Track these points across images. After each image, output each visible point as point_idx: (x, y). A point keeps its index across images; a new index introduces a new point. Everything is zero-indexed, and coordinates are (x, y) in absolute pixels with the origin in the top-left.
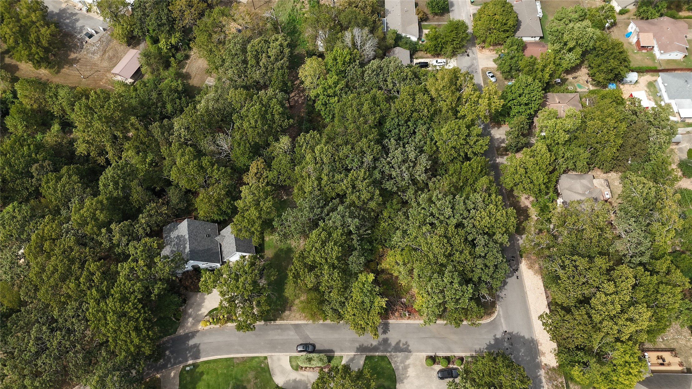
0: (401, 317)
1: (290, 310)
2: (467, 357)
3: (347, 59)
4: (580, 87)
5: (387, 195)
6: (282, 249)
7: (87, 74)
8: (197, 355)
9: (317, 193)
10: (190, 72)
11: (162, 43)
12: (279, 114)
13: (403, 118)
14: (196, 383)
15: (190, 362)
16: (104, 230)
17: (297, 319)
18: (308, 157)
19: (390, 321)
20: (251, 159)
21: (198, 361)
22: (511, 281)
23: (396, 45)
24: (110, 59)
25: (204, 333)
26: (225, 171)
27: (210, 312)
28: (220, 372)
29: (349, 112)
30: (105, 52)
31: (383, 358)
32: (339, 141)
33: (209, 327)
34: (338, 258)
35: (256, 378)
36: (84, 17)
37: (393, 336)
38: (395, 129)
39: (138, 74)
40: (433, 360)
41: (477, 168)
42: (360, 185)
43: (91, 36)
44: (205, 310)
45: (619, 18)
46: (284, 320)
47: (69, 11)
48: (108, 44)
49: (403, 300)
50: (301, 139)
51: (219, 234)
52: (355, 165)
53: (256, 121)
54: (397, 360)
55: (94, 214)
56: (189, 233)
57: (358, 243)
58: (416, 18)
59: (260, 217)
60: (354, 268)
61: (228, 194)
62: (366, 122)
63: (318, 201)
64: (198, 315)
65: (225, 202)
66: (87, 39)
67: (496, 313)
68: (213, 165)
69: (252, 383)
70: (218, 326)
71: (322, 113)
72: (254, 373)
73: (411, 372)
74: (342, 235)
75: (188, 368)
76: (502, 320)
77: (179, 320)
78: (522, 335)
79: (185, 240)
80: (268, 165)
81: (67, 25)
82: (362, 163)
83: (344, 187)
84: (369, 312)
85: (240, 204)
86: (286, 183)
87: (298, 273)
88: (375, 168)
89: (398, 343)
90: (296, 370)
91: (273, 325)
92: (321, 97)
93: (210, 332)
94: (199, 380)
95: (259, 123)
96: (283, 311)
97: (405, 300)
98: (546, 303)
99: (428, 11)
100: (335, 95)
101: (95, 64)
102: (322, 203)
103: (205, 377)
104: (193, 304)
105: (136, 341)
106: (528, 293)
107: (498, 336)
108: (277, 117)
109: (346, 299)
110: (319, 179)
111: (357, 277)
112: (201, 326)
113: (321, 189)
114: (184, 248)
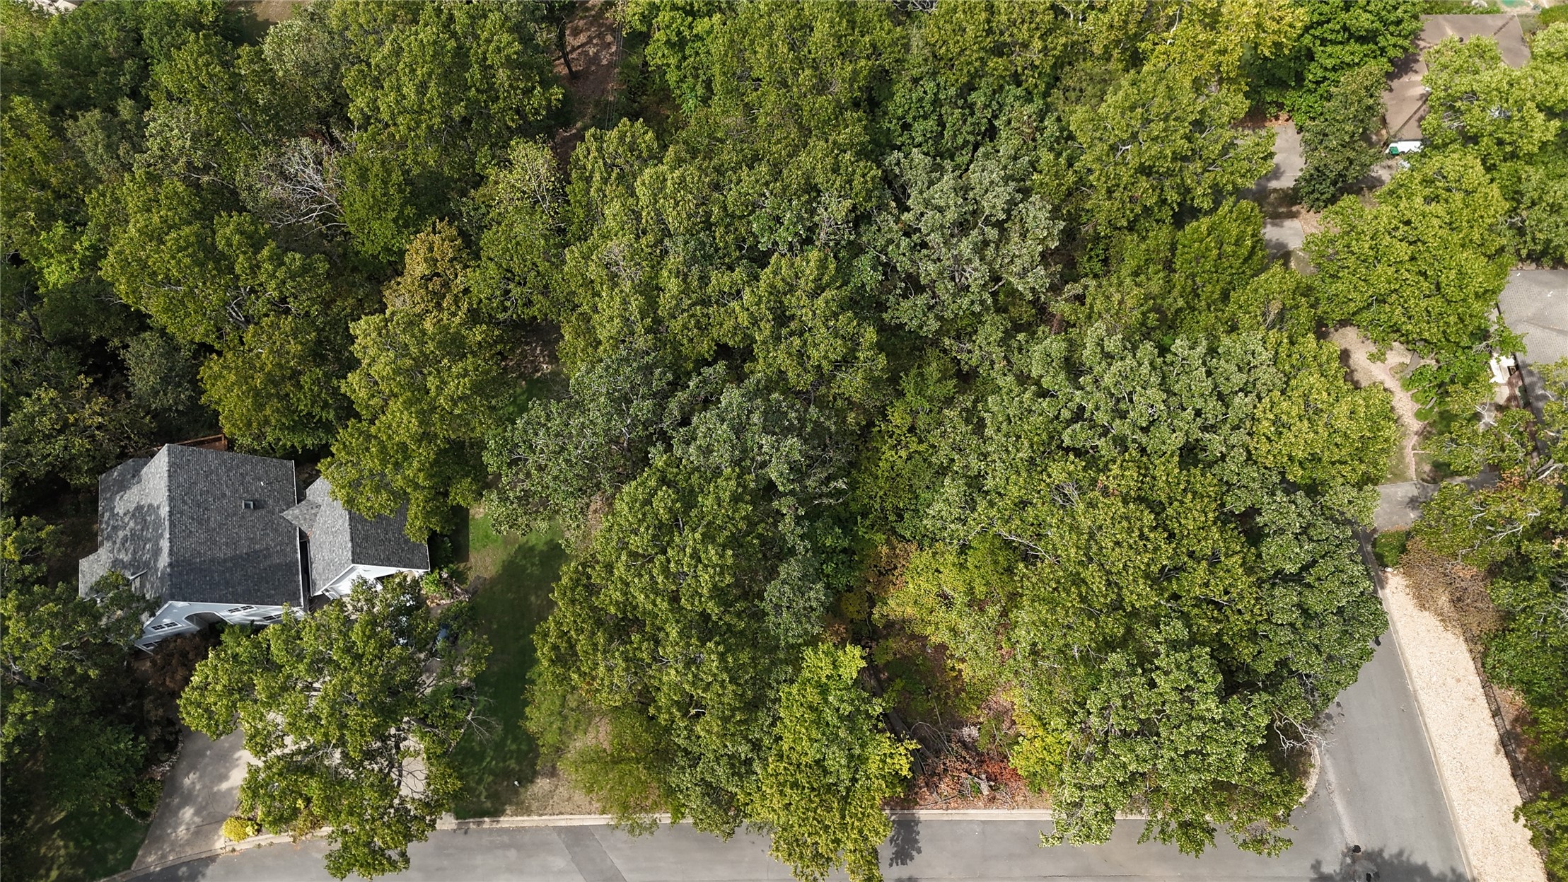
0: (962, 796)
1: (553, 773)
6: (532, 549)
9: (641, 342)
12: (509, 62)
13: (952, 81)
17: (578, 810)
18: (613, 210)
19: (923, 814)
20: (411, 225)
26: (306, 269)
29: (762, 51)
32: (727, 155)
33: (252, 841)
34: (718, 593)
37: (935, 873)
38: (925, 117)
41: (1238, 243)
42: (805, 309)
44: (238, 778)
46: (529, 812)
49: (966, 731)
50: (588, 151)
51: (301, 497)
52: (784, 235)
53: (422, 88)
56: (171, 499)
57: (799, 531)
59: (425, 437)
60: (784, 626)
61: (316, 354)
62: (822, 86)
63: (648, 370)
64: (215, 797)
65: (305, 379)
68: (257, 246)
70: (285, 838)
71: (672, 77)
74: (736, 499)
76: (1340, 806)
77: (145, 815)
78: (1418, 859)
79: (158, 523)
80: (470, 247)
82: (812, 229)
83: (744, 319)
84: (845, 800)
85: (354, 384)
86: (534, 311)
87: (571, 648)
88: (857, 250)
91: (491, 830)
92: (664, 17)
93: (256, 858)
95: (432, 91)
96: (528, 778)
97: (974, 732)
98: (1494, 735)
102: (660, 378)
104: (201, 754)
106: (1422, 696)
107: (1328, 869)
108: (502, 75)
109: (756, 746)
110: (650, 290)
111: (796, 662)
112: (224, 840)
113: (656, 327)
114: (157, 552)
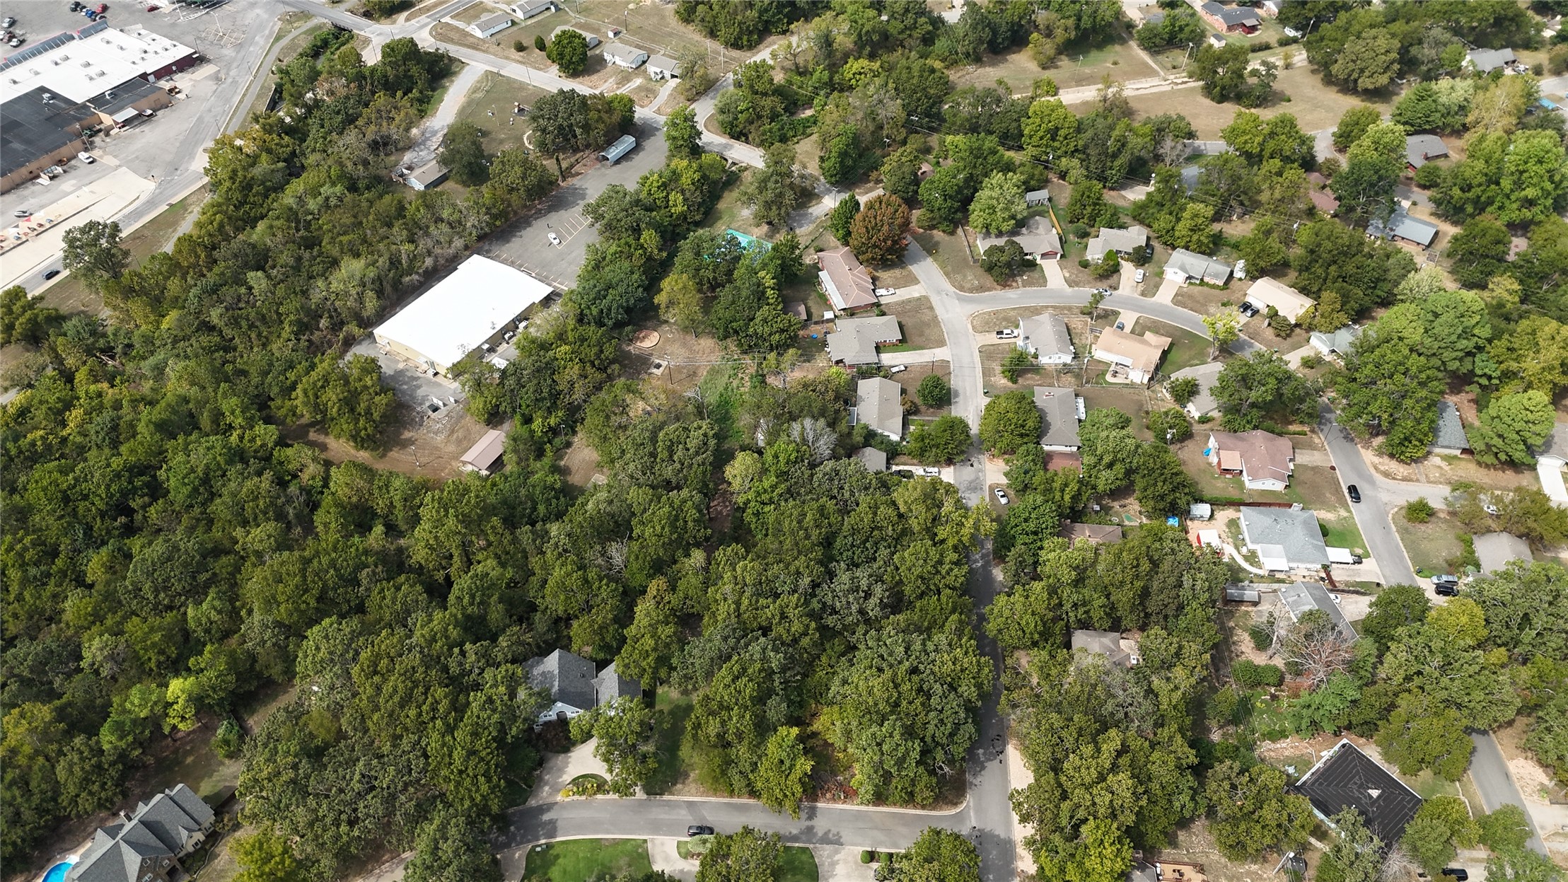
0: (834, 799)
1: (683, 783)
3: (793, 457)
4: (1129, 519)
5: (827, 633)
6: (680, 706)
7: (424, 460)
8: (552, 833)
9: (734, 620)
10: (570, 464)
11: (537, 424)
12: (694, 521)
13: (859, 538)
14: (549, 868)
15: (543, 841)
16: (456, 650)
17: (693, 795)
18: (727, 576)
19: (819, 805)
20: (651, 577)
21: (553, 840)
22: (992, 766)
23: (867, 444)
24: (459, 442)
25: (564, 806)
26: (616, 589)
27: (574, 780)
28: (581, 855)
29: (787, 523)
30: (452, 432)
31: (804, 850)
32: (770, 559)
33: (571, 798)
34: (752, 699)
35: (630, 864)
36: (429, 382)
37: (821, 825)
38: (847, 551)
39: (497, 464)
40: (871, 856)
42: (791, 613)
43: (435, 409)
44: (567, 778)
45: (1197, 428)
46: (674, 795)
47: (409, 374)
48: (458, 421)
49: (839, 777)
50: (719, 554)
51: (597, 675)
52: (786, 588)
53: (663, 528)
54: (823, 854)
55: (446, 630)
56: (559, 668)
57: (781, 687)
58: (900, 411)
59: (655, 650)
60: (772, 715)
61: (616, 620)
62: (808, 537)
63: (734, 630)
64: (557, 783)
65: (610, 630)
66: (430, 413)
67: (965, 804)
68: (600, 580)
69: (623, 871)
70: (584, 798)
71: (753, 526)
72: (627, 859)
73: (840, 869)
74: (760, 671)
75: (538, 849)
76: (972, 814)
77: (530, 787)
78: (997, 832)
79: (553, 677)
80: (673, 588)
81: (404, 393)
82: (797, 586)
83: (769, 615)
84: (787, 776)
85: (631, 631)
86: (694, 610)
87: (699, 724)
88: (814, 595)
89: (826, 833)
90: (685, 858)
91: (660, 800)
92: (752, 504)
93: (572, 805)
94: (553, 864)
95: (667, 529)
96: (674, 784)
97: (842, 778)
99: (919, 401)
100: (771, 502)
101: (437, 448)
102: (739, 633)
103: (560, 861)
104: (552, 768)
105: (484, 788)
108: (690, 524)
110: (738, 603)
111: (776, 730)
112: (559, 798)
113: (739, 616)
114: (552, 686)
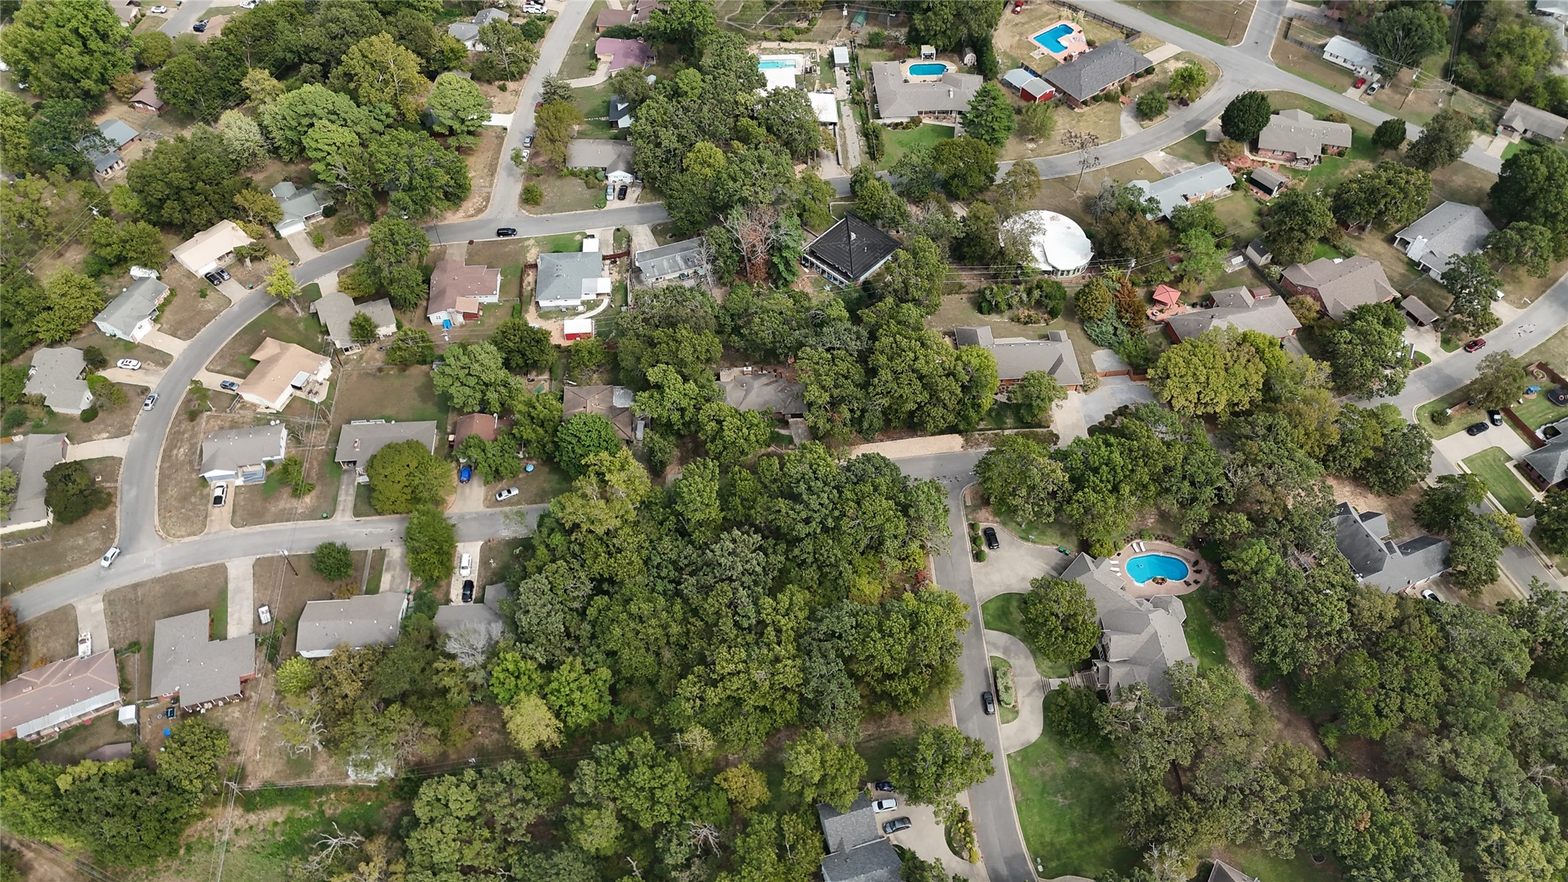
2: (968, 520)
8: (1020, 859)
14: (1057, 850)
15: (1030, 866)
21: (1027, 855)
25: (988, 859)
27: (955, 853)
28: (1036, 819)
31: (984, 607)
33: (978, 849)
35: (1037, 764)
40: (977, 555)
54: (984, 594)
69: (1045, 769)
72: (1031, 770)
73: (996, 578)
75: (1040, 869)
90: (1017, 713)
93: (984, 845)
94: (1052, 845)
103: (1047, 838)
112: (980, 864)
